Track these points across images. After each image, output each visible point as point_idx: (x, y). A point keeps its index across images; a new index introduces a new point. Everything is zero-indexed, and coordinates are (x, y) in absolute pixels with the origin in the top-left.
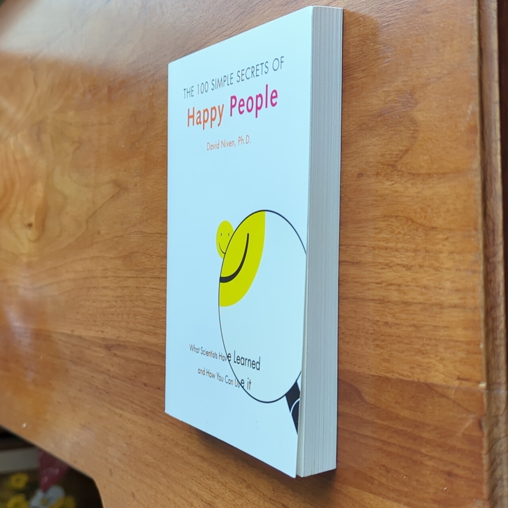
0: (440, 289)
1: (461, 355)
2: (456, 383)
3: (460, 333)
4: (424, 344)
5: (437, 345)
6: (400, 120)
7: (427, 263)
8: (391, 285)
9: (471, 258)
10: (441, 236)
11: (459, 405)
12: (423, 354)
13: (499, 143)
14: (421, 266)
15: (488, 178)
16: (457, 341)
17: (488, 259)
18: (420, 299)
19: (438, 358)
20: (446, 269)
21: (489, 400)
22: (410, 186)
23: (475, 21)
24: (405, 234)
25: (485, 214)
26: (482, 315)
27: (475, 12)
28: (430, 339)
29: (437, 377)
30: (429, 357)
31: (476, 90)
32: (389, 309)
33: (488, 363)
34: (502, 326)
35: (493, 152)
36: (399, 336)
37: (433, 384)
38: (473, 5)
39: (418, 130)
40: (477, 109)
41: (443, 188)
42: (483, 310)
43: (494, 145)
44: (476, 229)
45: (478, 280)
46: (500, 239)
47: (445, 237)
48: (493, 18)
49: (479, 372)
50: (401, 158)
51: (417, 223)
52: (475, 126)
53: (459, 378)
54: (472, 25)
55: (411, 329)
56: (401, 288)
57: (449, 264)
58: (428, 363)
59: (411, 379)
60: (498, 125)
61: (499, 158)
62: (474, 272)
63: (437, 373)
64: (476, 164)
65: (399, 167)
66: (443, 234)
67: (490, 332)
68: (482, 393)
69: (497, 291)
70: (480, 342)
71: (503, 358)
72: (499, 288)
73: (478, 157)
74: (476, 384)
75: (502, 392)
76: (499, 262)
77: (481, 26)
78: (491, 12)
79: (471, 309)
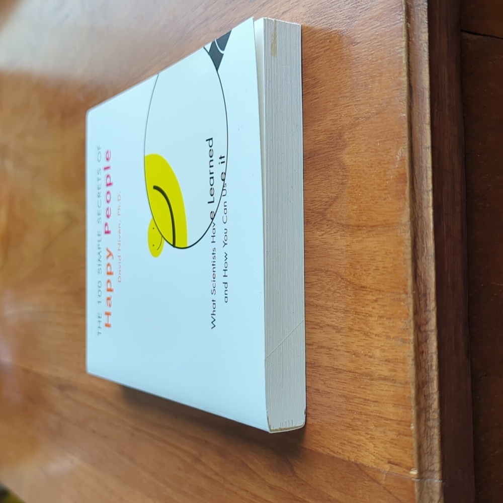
0: (370, 357)
1: (392, 435)
2: (387, 467)
3: (390, 411)
4: (354, 418)
5: (367, 421)
6: (329, 163)
7: (356, 327)
8: (322, 347)
9: (401, 324)
10: (370, 297)
11: (390, 493)
12: (354, 430)
13: (431, 193)
14: (351, 329)
15: (419, 234)
16: (387, 419)
17: (419, 327)
18: (351, 366)
19: (369, 436)
20: (376, 335)
21: (421, 490)
22: (339, 237)
23: (404, 55)
24: (335, 292)
25: (416, 275)
26: (413, 392)
27: (404, 44)
28: (361, 413)
29: (368, 459)
30: (359, 434)
31: (405, 133)
32: (320, 374)
33: (420, 446)
34: (435, 405)
35: (425, 204)
36: (329, 407)
37: (363, 465)
38: (402, 37)
39: (347, 175)
40: (406, 155)
41: (371, 243)
42: (414, 386)
43: (425, 196)
44: (407, 293)
45: (409, 351)
46: (432, 305)
47: (374, 298)
48: (424, 51)
49: (410, 458)
50: (330, 205)
51: (347, 281)
52: (405, 174)
53: (389, 462)
54: (401, 58)
55: (342, 400)
56: (331, 352)
57: (379, 330)
58: (358, 440)
59: (341, 457)
60: (430, 173)
61: (431, 211)
62: (405, 341)
63: (367, 453)
64: (406, 218)
65: (329, 215)
66: (373, 295)
67: (422, 412)
68: (413, 482)
69: (429, 363)
70: (411, 423)
71: (436, 442)
72: (432, 360)
73: (408, 210)
74: (406, 471)
75: (436, 481)
76: (432, 331)
77: (411, 60)
78: (422, 44)
79: (401, 384)
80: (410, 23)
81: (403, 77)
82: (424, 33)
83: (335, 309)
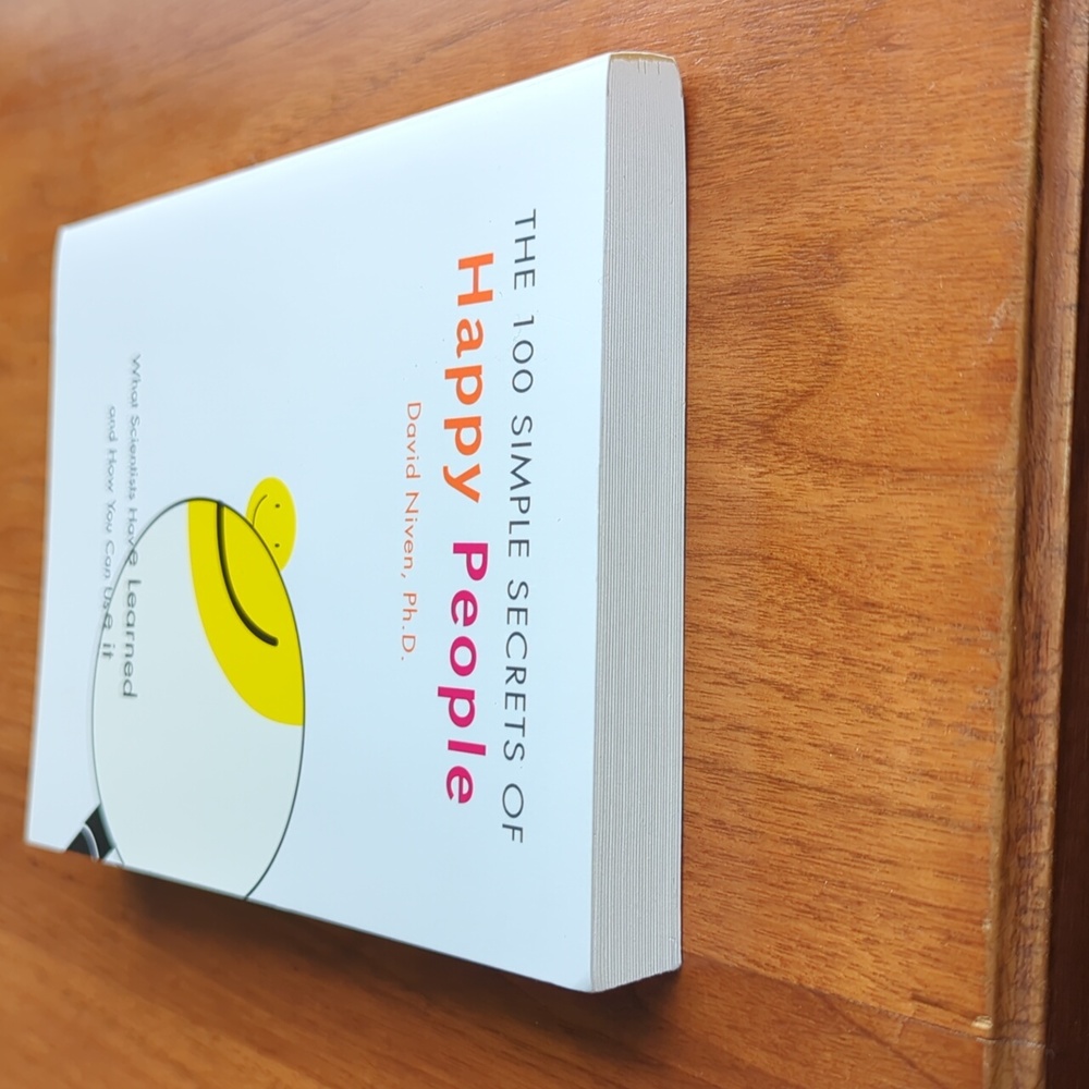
0: (880, 762)
1: (927, 939)
2: (909, 1008)
3: (926, 884)
4: (822, 894)
5: (859, 903)
6: (793, 313)
7: (844, 691)
8: (739, 728)
9: (972, 697)
10: (890, 629)
11: (912, 1064)
12: (819, 918)
13: (1068, 411)
14: (828, 697)
16: (917, 903)
17: (1020, 707)
18: (823, 778)
20: (900, 715)
21: (995, 1065)
22: (810, 486)
23: (1030, 89)
24: (787, 607)
25: (1021, 592)
26: (996, 849)
27: (1032, 65)
28: (842, 884)
29: (855, 983)
30: (835, 930)
31: (1021, 269)
32: (728, 788)
33: (1001, 969)
34: (1043, 879)
35: (1052, 432)
36: (752, 862)
37: (840, 998)
39: (844, 347)
40: (1020, 319)
41: (907, 508)
42: (999, 837)
43: (1054, 416)
44: (996, 630)
45: (992, 756)
46: (1053, 659)
47: (903, 632)
48: (1077, 87)
49: (973, 991)
50: (788, 410)
51: (826, 586)
52: (1013, 361)
53: (915, 998)
54: (1023, 95)
55: (788, 850)
56: (766, 742)
57: (911, 704)
58: (831, 944)
59: (779, 976)
61: (1066, 449)
62: (981, 735)
63: (855, 974)
64: (1007, 459)
65: (782, 432)
66: (899, 625)
67: (1011, 891)
68: (980, 1046)
69: (1035, 788)
70: (985, 916)
71: (1038, 960)
72: (1041, 782)
73: (1013, 443)
74: (962, 1019)
75: (1032, 1046)
76: (1046, 717)
77: (1044, 103)
78: (1072, 71)
79: (963, 828)
80: (1048, 19)
81: (1024, 140)
82: (1080, 45)
83: (784, 645)
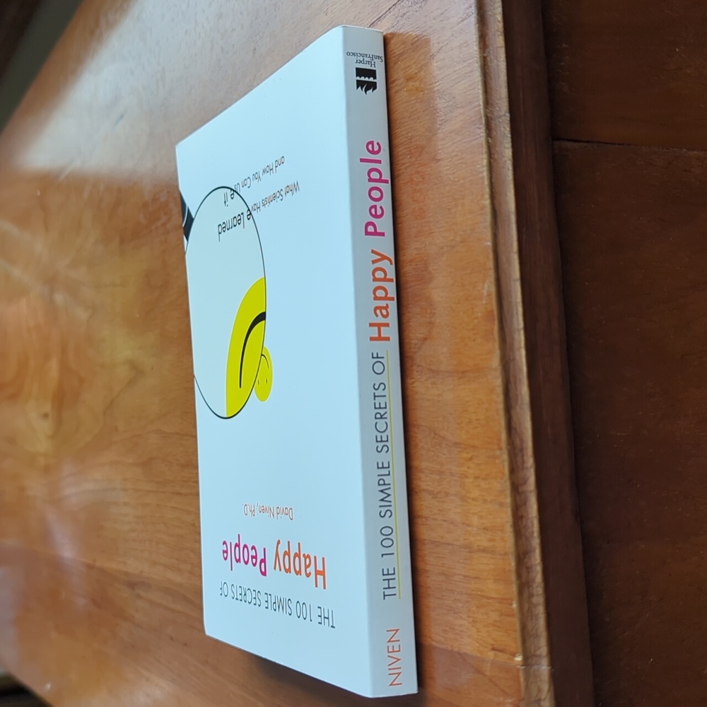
0: (468, 525)
2: (491, 654)
3: (491, 587)
4: (455, 599)
5: (469, 602)
7: (452, 490)
9: (497, 485)
10: (465, 455)
11: (495, 684)
12: (455, 613)
13: (522, 333)
14: (447, 494)
15: (512, 380)
16: (488, 598)
17: (516, 488)
18: (448, 538)
19: (471, 619)
20: (473, 499)
21: (527, 680)
22: (430, 386)
23: (485, 174)
25: (510, 428)
26: (513, 564)
27: (485, 162)
28: (461, 593)
29: (470, 646)
30: (461, 618)
31: (491, 264)
33: (524, 628)
34: (539, 578)
35: (516, 345)
37: (466, 654)
38: (482, 154)
39: (435, 313)
40: (493, 289)
41: (464, 392)
42: (514, 557)
43: (516, 336)
44: (500, 449)
45: (506, 516)
46: (530, 461)
47: (469, 456)
48: (508, 169)
49: (514, 642)
50: (419, 348)
51: (440, 436)
52: (492, 311)
53: (493, 649)
54: (483, 178)
55: (441, 578)
58: (461, 626)
59: (444, 647)
60: (520, 309)
61: (523, 352)
62: (501, 505)
63: (470, 640)
64: (495, 362)
66: (468, 453)
67: (524, 586)
68: (518, 670)
69: (530, 530)
70: (512, 600)
71: (542, 622)
72: (533, 526)
73: (497, 353)
74: (511, 657)
75: (544, 668)
76: (531, 492)
77: (494, 180)
78: (505, 161)
79: (501, 555)
80: (491, 138)
81: (486, 200)
82: (508, 148)
83: (430, 470)
